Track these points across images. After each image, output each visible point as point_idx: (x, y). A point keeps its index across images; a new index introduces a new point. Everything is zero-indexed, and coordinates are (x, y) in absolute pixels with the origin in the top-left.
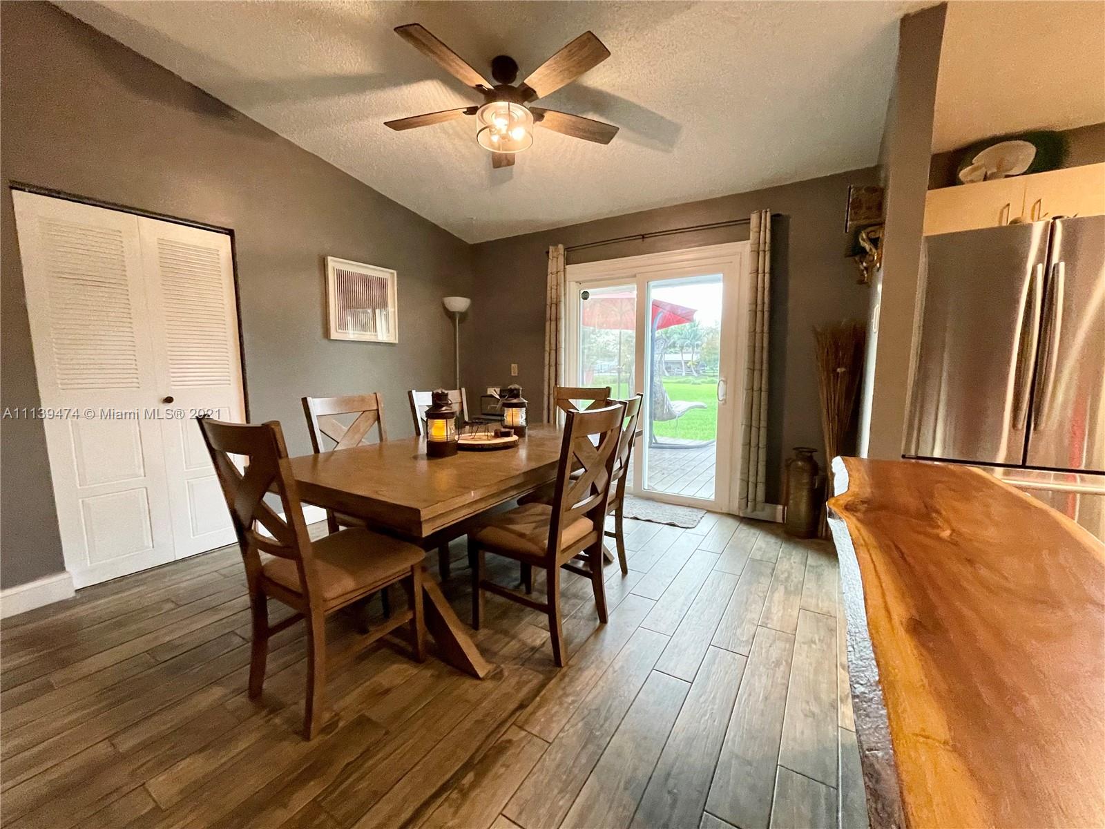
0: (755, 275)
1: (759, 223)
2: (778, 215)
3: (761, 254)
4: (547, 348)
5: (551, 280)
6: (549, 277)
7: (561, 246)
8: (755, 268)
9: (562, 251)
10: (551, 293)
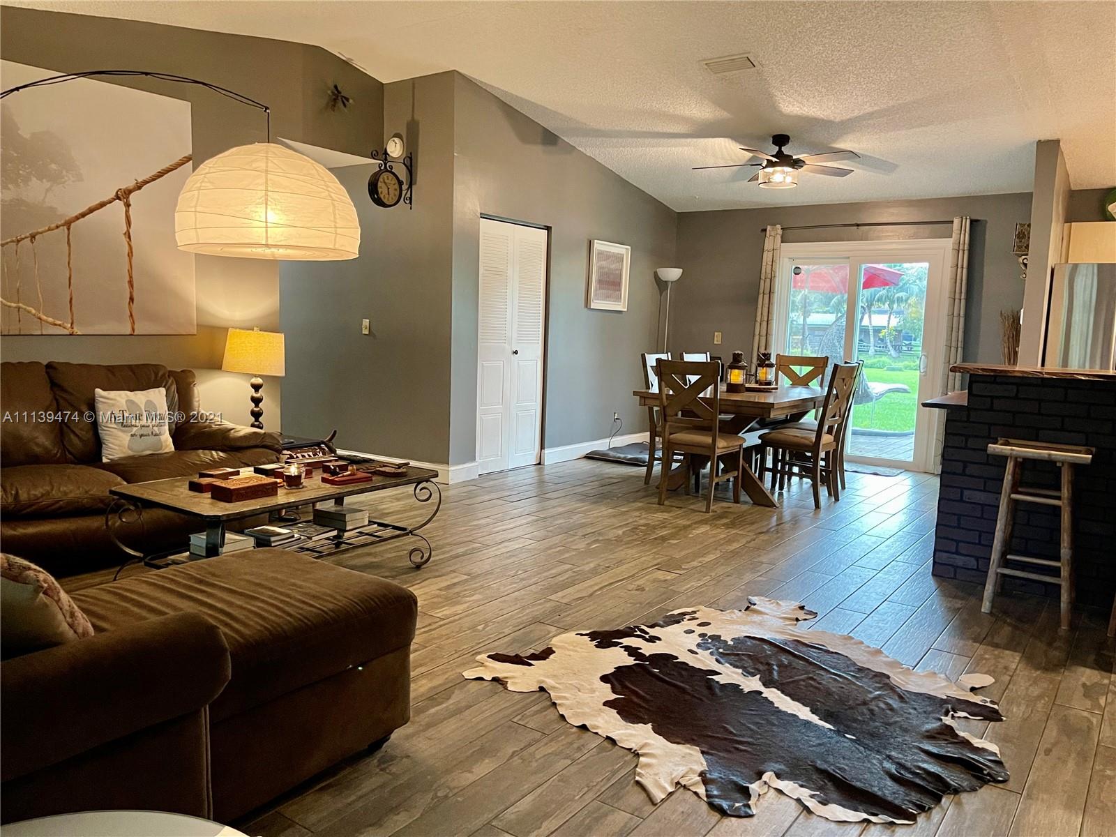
0: (954, 269)
1: (960, 227)
2: (977, 221)
3: (961, 252)
4: (758, 319)
5: (767, 256)
6: (765, 254)
7: (779, 227)
8: (956, 263)
9: (780, 232)
10: (766, 268)
